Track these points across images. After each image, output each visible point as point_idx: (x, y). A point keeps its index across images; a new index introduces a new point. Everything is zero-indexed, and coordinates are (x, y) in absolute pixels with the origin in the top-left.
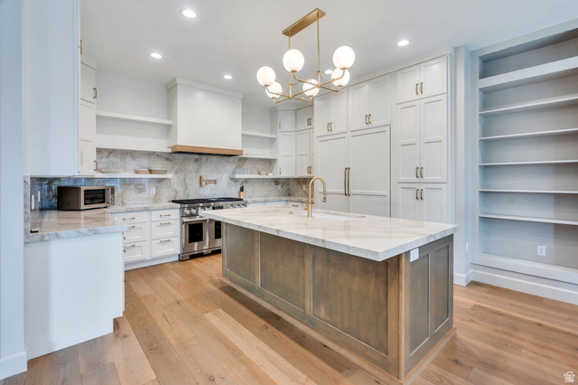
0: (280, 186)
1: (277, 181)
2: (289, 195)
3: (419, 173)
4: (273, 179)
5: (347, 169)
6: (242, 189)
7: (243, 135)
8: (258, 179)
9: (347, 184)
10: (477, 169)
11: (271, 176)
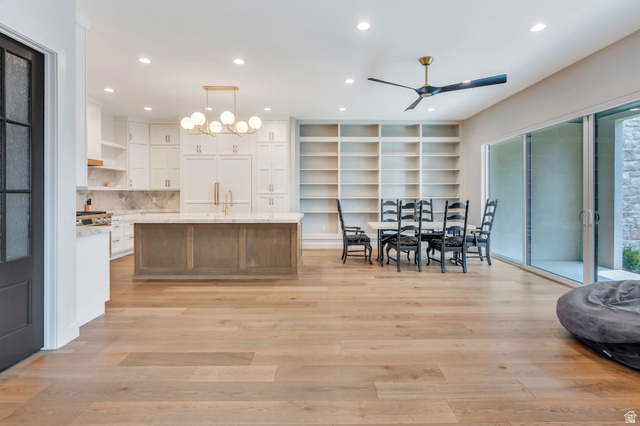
0: (124, 199)
1: (121, 194)
2: (133, 208)
3: (271, 188)
4: (117, 191)
5: (217, 185)
6: (89, 202)
7: (103, 146)
8: (103, 191)
9: (217, 196)
10: (299, 187)
11: (119, 188)
